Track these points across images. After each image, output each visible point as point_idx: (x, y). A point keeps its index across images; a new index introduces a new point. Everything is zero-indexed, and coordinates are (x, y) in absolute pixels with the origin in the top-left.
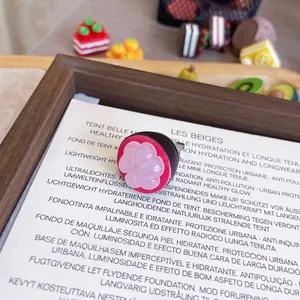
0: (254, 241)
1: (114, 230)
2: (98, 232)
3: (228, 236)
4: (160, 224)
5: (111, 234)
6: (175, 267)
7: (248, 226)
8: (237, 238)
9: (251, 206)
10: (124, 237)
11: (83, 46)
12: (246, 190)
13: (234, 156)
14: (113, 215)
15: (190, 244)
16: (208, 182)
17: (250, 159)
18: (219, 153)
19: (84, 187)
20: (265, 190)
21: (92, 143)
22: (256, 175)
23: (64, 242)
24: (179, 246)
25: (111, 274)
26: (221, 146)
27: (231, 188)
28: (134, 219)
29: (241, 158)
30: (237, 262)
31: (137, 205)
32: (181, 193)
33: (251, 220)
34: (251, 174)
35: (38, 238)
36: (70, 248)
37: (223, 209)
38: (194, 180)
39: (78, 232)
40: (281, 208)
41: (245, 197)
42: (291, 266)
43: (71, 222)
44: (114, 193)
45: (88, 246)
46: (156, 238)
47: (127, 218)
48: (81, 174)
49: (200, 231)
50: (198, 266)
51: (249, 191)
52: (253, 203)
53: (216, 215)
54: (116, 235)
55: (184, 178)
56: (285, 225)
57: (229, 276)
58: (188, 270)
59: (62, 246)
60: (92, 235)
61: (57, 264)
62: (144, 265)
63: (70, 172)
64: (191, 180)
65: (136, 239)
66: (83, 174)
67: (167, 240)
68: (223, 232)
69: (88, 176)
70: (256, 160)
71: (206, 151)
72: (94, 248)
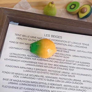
0: (69, 74)
4: (40, 71)
5: (25, 76)
6: (44, 85)
7: (67, 69)
8: (63, 74)
10: (29, 77)
12: (68, 57)
14: (26, 70)
15: (49, 77)
16: (56, 55)
19: (16, 60)
23: (11, 80)
24: (46, 78)
25: (26, 89)
27: (63, 56)
28: (32, 70)
30: (63, 82)
31: (33, 65)
32: (47, 60)
33: (69, 67)
34: (70, 50)
35: (4, 79)
36: (13, 82)
39: (15, 76)
40: (79, 62)
41: (68, 59)
42: (79, 82)
43: (13, 73)
44: (26, 62)
46: (39, 76)
47: (30, 70)
48: (15, 56)
49: (52, 72)
50: (51, 84)
52: (70, 61)
53: (58, 67)
54: (27, 76)
56: (79, 68)
57: (60, 87)
58: (48, 86)
59: (11, 81)
60: (20, 77)
61: (10, 87)
62: (35, 85)
67: (42, 76)
68: (60, 72)
69: (17, 56)
71: (56, 42)
72: (20, 81)
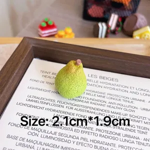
1: (53, 133)
2: (43, 134)
3: (122, 137)
4: (80, 129)
5: (51, 135)
7: (134, 131)
8: (127, 139)
9: (136, 119)
10: (58, 137)
11: (43, 32)
12: (132, 109)
13: (125, 89)
15: (98, 142)
16: (109, 104)
17: (135, 91)
18: (116, 87)
19: (36, 107)
20: (144, 109)
21: (43, 82)
22: (138, 100)
23: (23, 139)
24: (91, 143)
26: (117, 83)
27: (123, 108)
29: (129, 90)
32: (93, 111)
33: (136, 127)
34: (136, 99)
35: (9, 136)
36: (26, 143)
38: (101, 103)
39: (32, 133)
41: (132, 113)
43: (28, 128)
44: (54, 110)
45: (37, 142)
46: (78, 138)
48: (36, 100)
49: (104, 134)
51: (134, 109)
52: (137, 117)
54: (54, 136)
55: (95, 102)
59: (21, 142)
60: (40, 135)
63: (30, 98)
64: (99, 103)
65: (66, 138)
66: (37, 99)
67: (84, 139)
68: (119, 134)
69: (40, 100)
70: (138, 91)
71: (108, 86)
72: (40, 143)
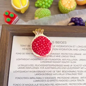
0: (78, 79)
1: (37, 85)
4: (50, 79)
7: (76, 74)
8: (73, 79)
9: (77, 67)
12: (75, 61)
14: (35, 80)
15: (59, 84)
16: (63, 61)
19: (25, 72)
20: (81, 60)
21: (24, 54)
22: (78, 54)
26: (66, 45)
27: (70, 61)
28: (42, 79)
31: (42, 74)
32: (55, 67)
33: (77, 72)
34: (76, 54)
37: (68, 70)
38: (58, 61)
41: (75, 64)
43: (24, 85)
44: (34, 71)
46: (49, 85)
48: (23, 67)
49: (62, 79)
52: (77, 65)
53: (66, 73)
55: (55, 61)
67: (52, 85)
68: (69, 78)
69: (25, 67)
70: (78, 48)
71: (61, 48)
